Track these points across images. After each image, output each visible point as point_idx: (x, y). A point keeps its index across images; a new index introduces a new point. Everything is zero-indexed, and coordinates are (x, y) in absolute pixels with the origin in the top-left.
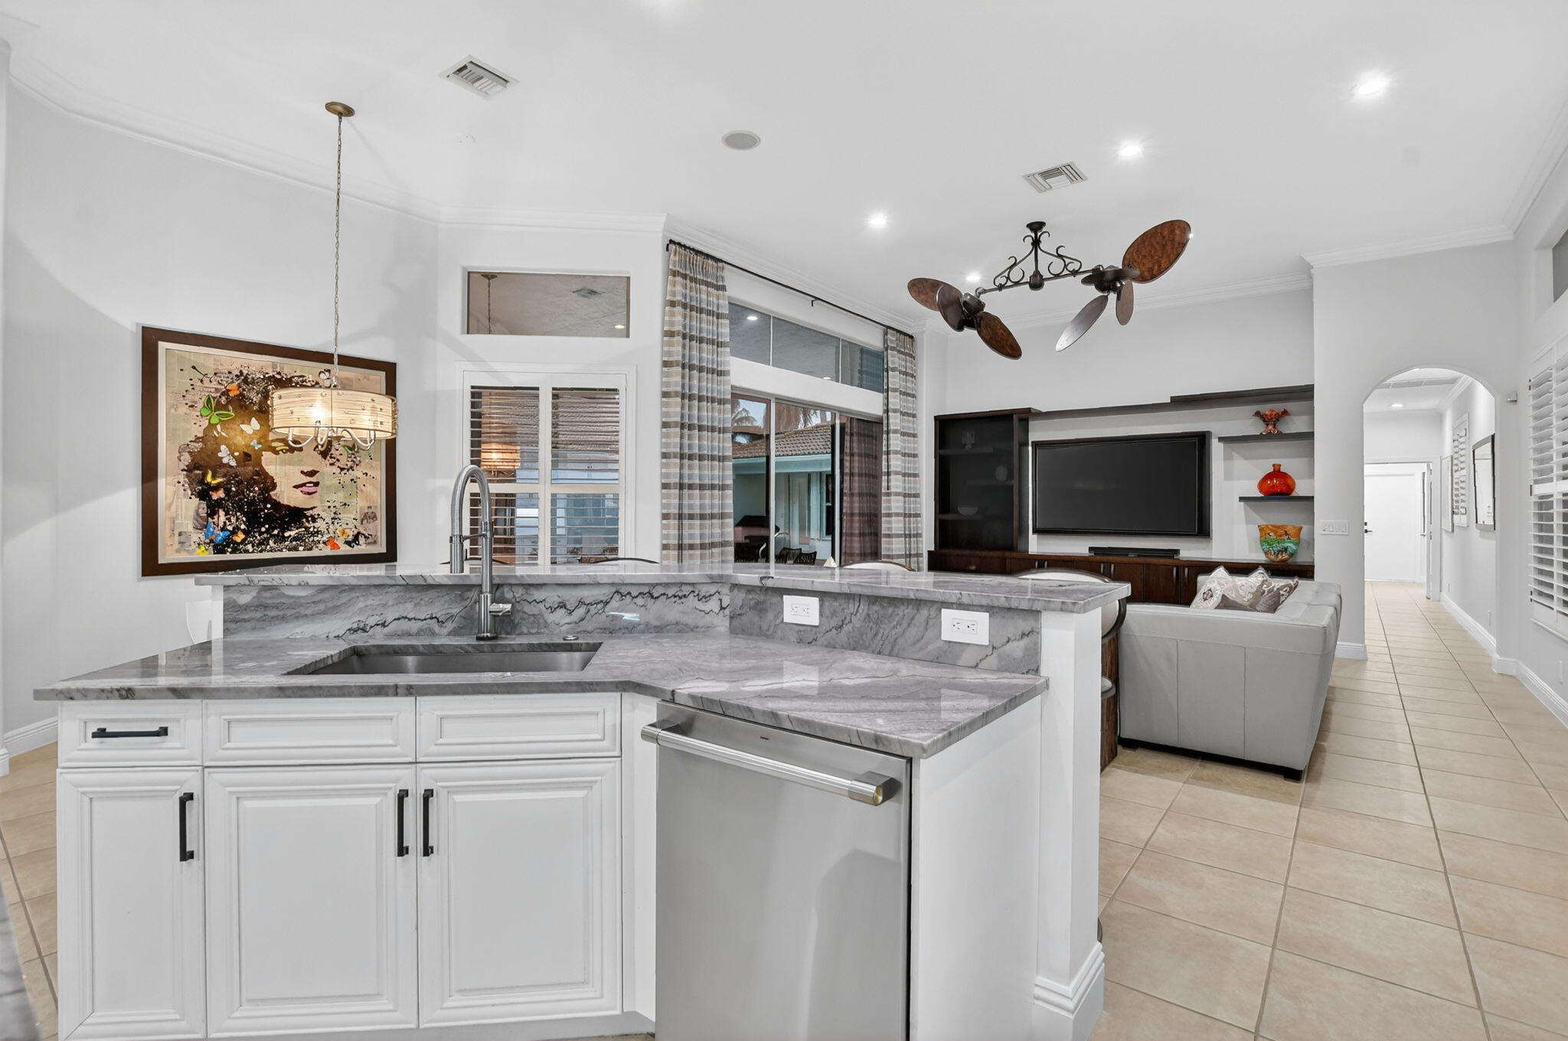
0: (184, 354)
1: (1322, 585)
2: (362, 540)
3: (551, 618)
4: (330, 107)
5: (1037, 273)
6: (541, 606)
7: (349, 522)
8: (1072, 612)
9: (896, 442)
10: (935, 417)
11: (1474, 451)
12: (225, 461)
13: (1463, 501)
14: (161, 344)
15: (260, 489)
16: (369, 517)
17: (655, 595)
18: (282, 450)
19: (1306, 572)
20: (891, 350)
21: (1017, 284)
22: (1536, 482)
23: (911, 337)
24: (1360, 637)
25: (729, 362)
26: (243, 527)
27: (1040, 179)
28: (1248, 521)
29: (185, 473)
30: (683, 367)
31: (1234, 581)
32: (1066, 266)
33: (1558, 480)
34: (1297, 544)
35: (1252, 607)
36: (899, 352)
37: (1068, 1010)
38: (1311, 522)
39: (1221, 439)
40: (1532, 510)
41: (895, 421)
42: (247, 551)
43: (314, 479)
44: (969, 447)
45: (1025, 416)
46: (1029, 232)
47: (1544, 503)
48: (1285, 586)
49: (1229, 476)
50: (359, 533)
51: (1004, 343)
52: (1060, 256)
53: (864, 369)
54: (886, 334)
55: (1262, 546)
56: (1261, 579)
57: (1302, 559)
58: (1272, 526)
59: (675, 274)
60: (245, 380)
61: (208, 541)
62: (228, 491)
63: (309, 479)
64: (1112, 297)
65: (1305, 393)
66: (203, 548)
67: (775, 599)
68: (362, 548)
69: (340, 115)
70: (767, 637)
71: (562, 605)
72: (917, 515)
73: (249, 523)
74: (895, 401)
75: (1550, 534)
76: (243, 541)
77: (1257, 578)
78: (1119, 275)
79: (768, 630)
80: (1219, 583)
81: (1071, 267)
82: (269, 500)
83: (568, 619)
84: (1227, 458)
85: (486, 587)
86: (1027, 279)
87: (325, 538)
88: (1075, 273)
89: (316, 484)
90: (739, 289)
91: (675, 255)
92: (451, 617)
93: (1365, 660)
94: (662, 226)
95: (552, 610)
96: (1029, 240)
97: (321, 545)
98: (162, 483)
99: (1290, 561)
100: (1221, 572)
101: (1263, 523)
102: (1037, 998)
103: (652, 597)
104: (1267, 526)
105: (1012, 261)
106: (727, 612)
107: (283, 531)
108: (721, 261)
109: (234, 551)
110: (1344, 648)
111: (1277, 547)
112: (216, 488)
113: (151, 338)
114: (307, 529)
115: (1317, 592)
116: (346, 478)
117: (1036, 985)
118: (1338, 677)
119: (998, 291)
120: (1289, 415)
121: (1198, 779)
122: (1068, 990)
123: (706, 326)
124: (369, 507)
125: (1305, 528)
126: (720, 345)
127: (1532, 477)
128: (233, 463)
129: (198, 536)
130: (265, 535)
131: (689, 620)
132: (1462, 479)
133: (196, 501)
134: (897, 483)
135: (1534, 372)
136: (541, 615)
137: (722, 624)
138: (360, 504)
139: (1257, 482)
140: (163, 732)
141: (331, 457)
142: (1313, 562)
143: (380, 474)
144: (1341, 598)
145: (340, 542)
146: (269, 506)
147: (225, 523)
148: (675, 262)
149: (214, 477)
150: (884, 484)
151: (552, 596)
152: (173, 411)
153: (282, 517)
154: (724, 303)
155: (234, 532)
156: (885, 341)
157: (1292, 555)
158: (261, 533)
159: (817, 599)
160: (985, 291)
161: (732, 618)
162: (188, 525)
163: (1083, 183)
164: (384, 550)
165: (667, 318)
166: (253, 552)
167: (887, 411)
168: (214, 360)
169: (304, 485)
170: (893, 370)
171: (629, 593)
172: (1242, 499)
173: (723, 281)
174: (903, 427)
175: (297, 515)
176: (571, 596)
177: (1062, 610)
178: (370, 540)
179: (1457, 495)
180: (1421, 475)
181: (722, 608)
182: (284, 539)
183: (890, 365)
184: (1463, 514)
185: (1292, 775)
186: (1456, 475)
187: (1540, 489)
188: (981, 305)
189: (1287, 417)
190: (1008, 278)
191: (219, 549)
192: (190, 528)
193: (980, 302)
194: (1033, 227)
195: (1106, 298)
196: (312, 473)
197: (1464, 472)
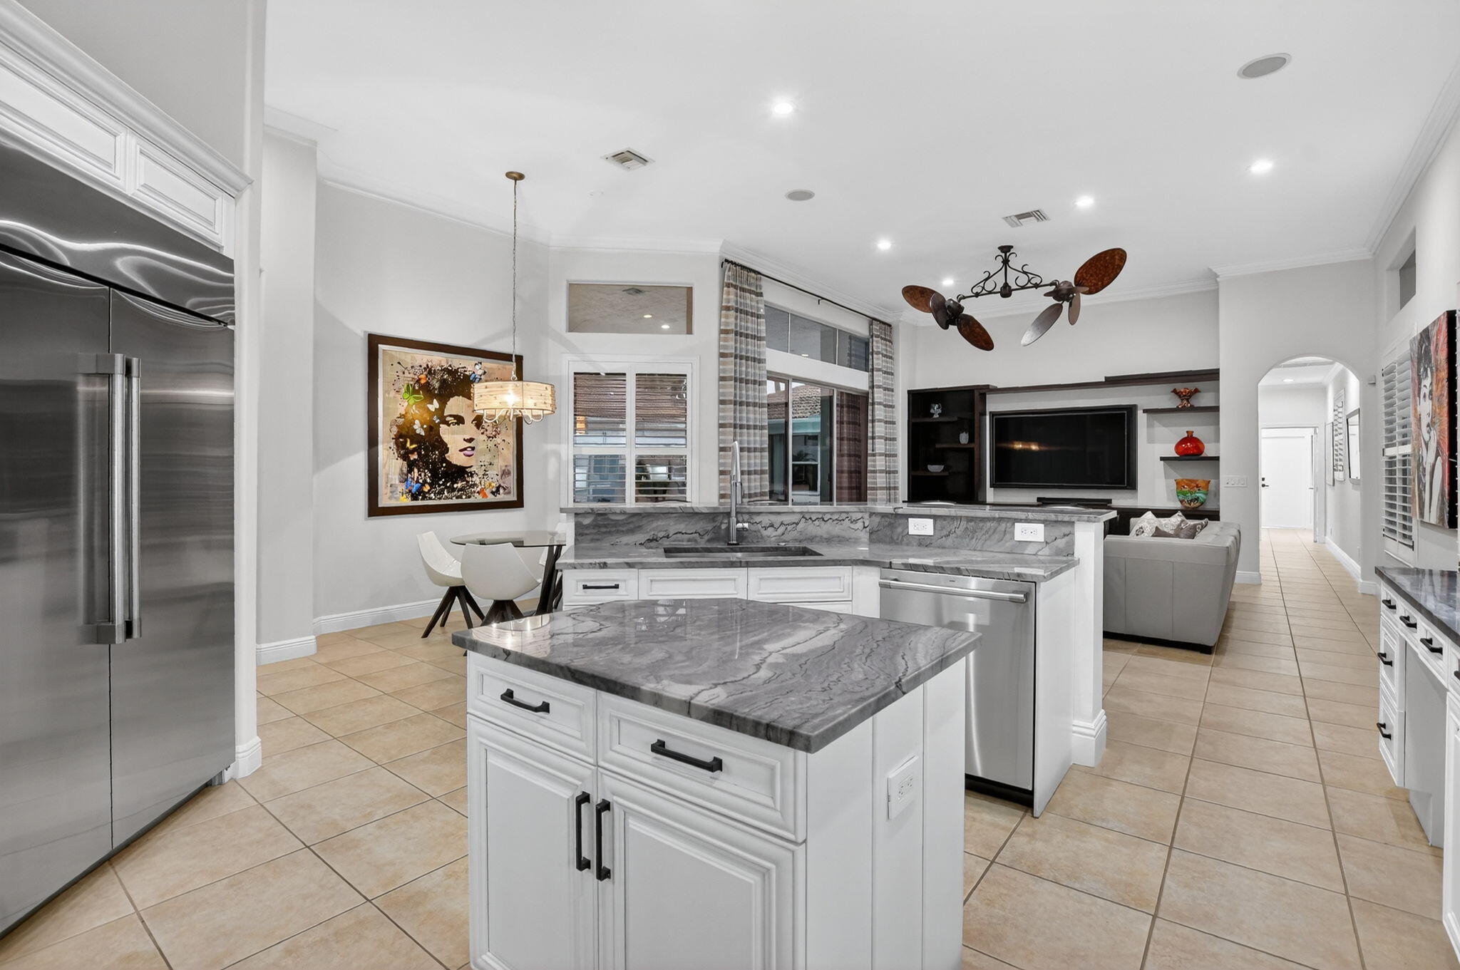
0: (394, 353)
1: (1226, 524)
2: (501, 491)
3: (765, 533)
4: (509, 175)
5: (1006, 285)
6: (759, 525)
7: (493, 479)
8: (1095, 522)
9: (880, 412)
10: (908, 391)
11: (1347, 420)
12: (418, 432)
13: (1341, 460)
14: (380, 346)
15: (439, 453)
16: (505, 473)
17: (826, 519)
18: (452, 423)
19: (1215, 516)
20: (876, 337)
21: (990, 293)
22: (1387, 446)
23: (890, 326)
24: (1256, 567)
25: (765, 352)
26: (428, 480)
27: (1015, 219)
28: (1167, 476)
29: (394, 440)
30: (736, 358)
31: (1160, 522)
32: (1029, 281)
33: (1399, 445)
34: (1206, 494)
35: (1177, 535)
36: (882, 338)
37: (1092, 736)
38: (1217, 476)
39: (1145, 411)
40: (1384, 468)
41: (879, 395)
42: (430, 499)
43: (471, 445)
44: (936, 416)
45: (983, 392)
46: (999, 252)
47: (1391, 462)
48: (1199, 524)
49: (1151, 440)
50: (500, 486)
51: (979, 337)
52: (1025, 273)
53: (853, 352)
54: (871, 324)
55: (1178, 496)
56: (1180, 519)
57: (1209, 506)
58: (1187, 480)
59: (728, 285)
60: (430, 371)
61: (407, 491)
62: (419, 454)
63: (468, 445)
64: (1066, 305)
65: (1213, 375)
66: (404, 496)
67: (901, 521)
68: (502, 497)
69: (516, 179)
70: (897, 544)
71: (772, 525)
72: (895, 472)
73: (432, 477)
74: (879, 378)
75: (1394, 485)
76: (429, 491)
77: (1176, 519)
78: (1071, 291)
79: (898, 539)
80: (1149, 523)
81: (1034, 281)
82: (445, 460)
83: (775, 534)
84: (1150, 425)
85: (733, 513)
86: (998, 289)
87: (479, 489)
88: (1036, 286)
89: (473, 449)
90: (774, 295)
91: (729, 271)
92: (707, 532)
93: (1261, 584)
94: (719, 249)
95: (766, 528)
96: (1000, 259)
97: (476, 495)
98: (380, 447)
99: (1200, 509)
100: (1149, 515)
101: (1179, 478)
102: (1074, 732)
103: (823, 520)
104: (1182, 480)
105: (987, 275)
106: (868, 529)
107: (453, 484)
108: (759, 273)
109: (423, 499)
110: (1241, 575)
111: (1190, 497)
112: (412, 452)
113: (374, 342)
114: (468, 482)
115: (1222, 528)
116: (491, 444)
117: (1074, 725)
118: (1237, 595)
119: (974, 298)
120: (1200, 392)
121: (1140, 653)
122: (1092, 725)
123: (750, 325)
124: (506, 466)
125: (1213, 482)
126: (760, 339)
127: (1384, 442)
128: (423, 434)
129: (402, 487)
130: (442, 487)
131: (847, 534)
132: (1341, 442)
133: (400, 461)
134: (880, 446)
135: (1385, 364)
136: (759, 531)
137: (864, 536)
138: (500, 464)
139: (1174, 445)
140: (617, 587)
141: (482, 428)
142: (1219, 508)
143: (512, 440)
144: (1240, 533)
145: (487, 492)
146: (444, 465)
147: (418, 478)
148: (729, 276)
149: (411, 444)
150: (870, 447)
151: (766, 520)
152: (387, 395)
153: (453, 473)
154: (761, 306)
155: (423, 485)
156: (871, 330)
157: (1202, 504)
158: (440, 485)
159: (932, 520)
160: (964, 298)
161: (871, 534)
162: (395, 479)
163: (1046, 221)
164: (515, 499)
165: (723, 320)
166: (434, 499)
167: (872, 387)
168: (412, 357)
169: (465, 449)
170: (878, 353)
171: (810, 518)
172: (1162, 459)
173: (761, 289)
174: (885, 400)
175: (461, 472)
176: (777, 520)
177: (1088, 521)
178: (506, 491)
179: (1337, 455)
180: (1310, 437)
181: (865, 527)
182: (454, 490)
183: (875, 350)
184: (1340, 471)
185: (1205, 650)
186: (1336, 438)
187: (1390, 452)
188: (962, 309)
189: (1197, 394)
190: (983, 288)
191: (415, 497)
192: (397, 482)
193: (960, 305)
194: (1005, 250)
195: (1061, 306)
196: (470, 440)
197: (1341, 437)
